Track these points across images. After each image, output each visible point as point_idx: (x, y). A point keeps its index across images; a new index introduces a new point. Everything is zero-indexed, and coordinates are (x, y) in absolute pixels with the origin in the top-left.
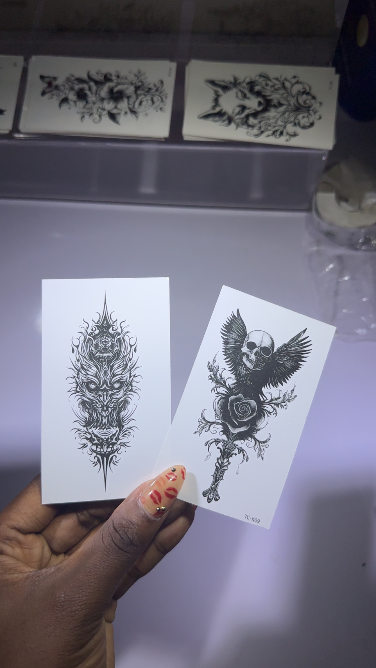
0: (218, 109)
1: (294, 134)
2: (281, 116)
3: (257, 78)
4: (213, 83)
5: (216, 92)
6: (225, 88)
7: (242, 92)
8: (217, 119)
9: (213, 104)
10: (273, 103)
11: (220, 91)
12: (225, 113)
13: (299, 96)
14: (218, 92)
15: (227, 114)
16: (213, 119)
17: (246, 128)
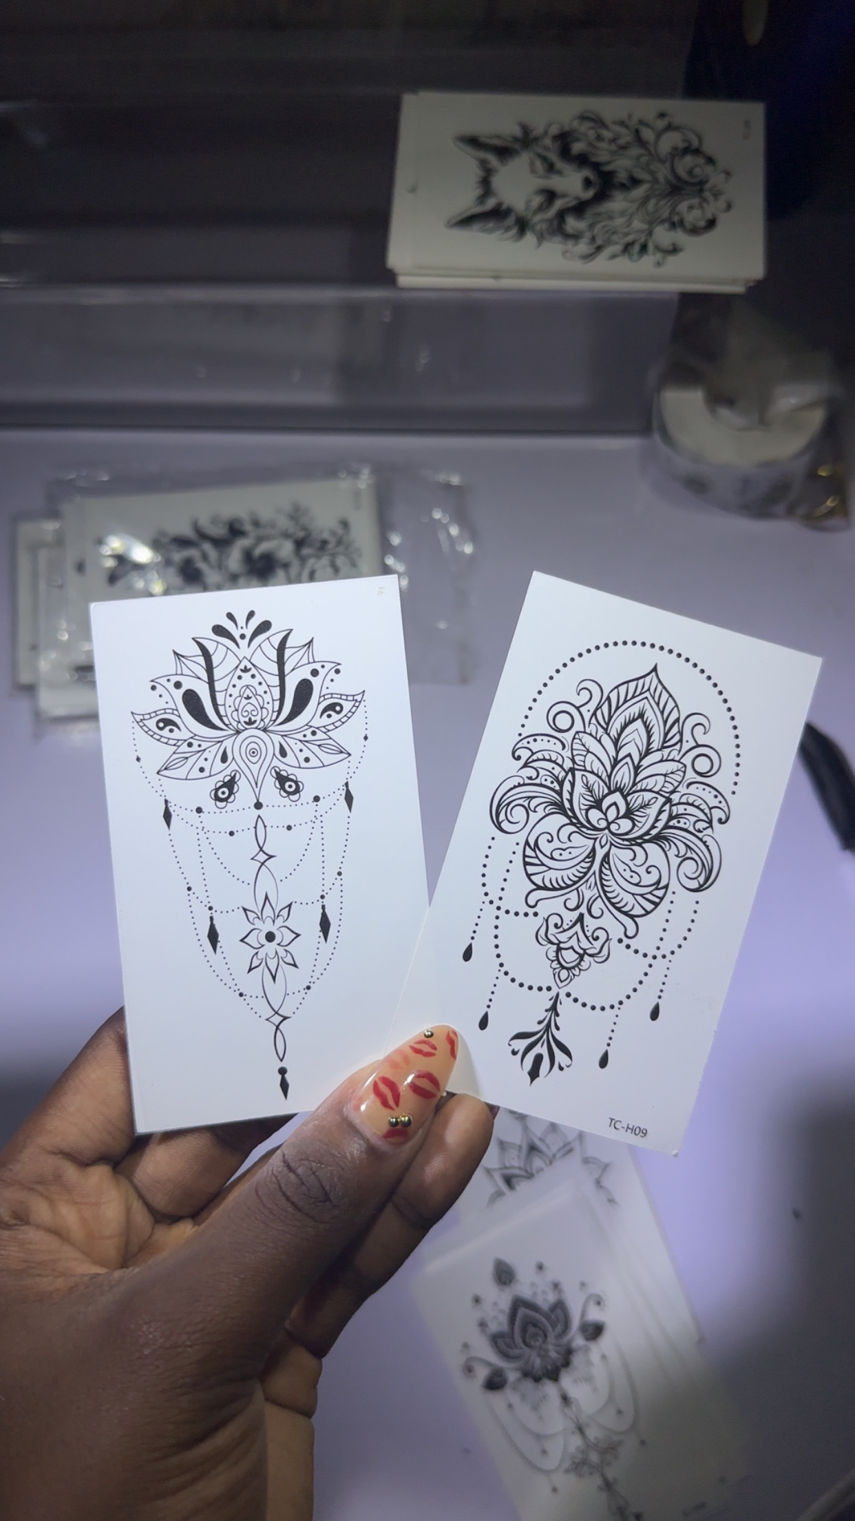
0: (491, 203)
1: (671, 248)
2: (638, 209)
3: (576, 123)
4: (473, 142)
5: (483, 163)
6: (504, 152)
7: (544, 159)
8: (491, 225)
9: (478, 192)
10: (616, 180)
11: (493, 160)
12: (509, 211)
13: (677, 158)
14: (489, 162)
15: (514, 213)
16: (483, 226)
17: (560, 243)
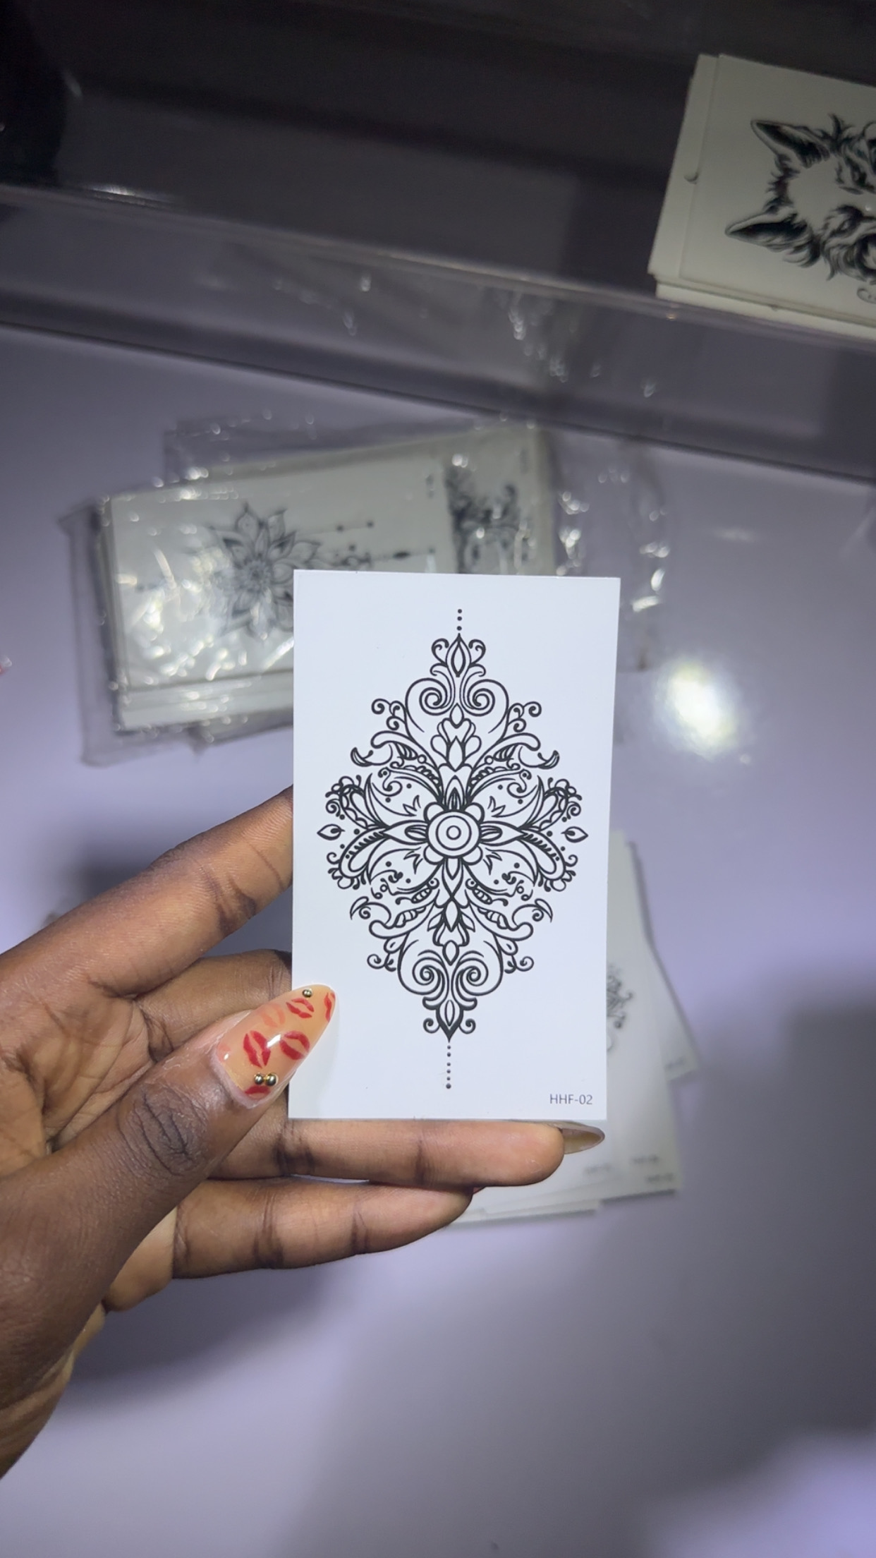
0: (783, 213)
4: (773, 130)
5: (781, 159)
6: (809, 151)
7: (855, 168)
8: (779, 240)
9: (772, 195)
11: (795, 161)
12: (802, 228)
14: (788, 159)
15: (807, 229)
16: (770, 241)
17: (858, 277)
